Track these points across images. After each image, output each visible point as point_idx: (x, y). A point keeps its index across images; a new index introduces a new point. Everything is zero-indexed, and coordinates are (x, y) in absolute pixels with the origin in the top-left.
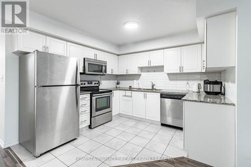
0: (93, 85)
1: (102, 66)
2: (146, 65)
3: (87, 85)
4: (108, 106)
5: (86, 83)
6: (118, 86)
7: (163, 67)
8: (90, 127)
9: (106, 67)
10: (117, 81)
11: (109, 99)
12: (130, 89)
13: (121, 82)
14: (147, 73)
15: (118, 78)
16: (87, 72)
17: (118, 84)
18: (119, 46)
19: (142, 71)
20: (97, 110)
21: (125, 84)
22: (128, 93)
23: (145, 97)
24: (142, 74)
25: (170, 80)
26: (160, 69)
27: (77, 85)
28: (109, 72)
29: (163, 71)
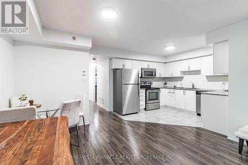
0: (147, 84)
1: (153, 72)
2: (187, 70)
3: (143, 84)
4: (157, 98)
5: (143, 83)
6: (165, 86)
7: (200, 71)
8: (145, 109)
9: (155, 72)
10: (164, 82)
11: (157, 94)
12: (175, 88)
13: (168, 83)
14: (189, 76)
15: (166, 80)
16: (143, 76)
17: (165, 84)
18: (166, 57)
19: (184, 75)
20: (150, 100)
21: (171, 84)
22: (172, 91)
23: (184, 93)
24: (185, 76)
25: (208, 81)
26: (197, 72)
27: (138, 84)
28: (157, 75)
29: (200, 74)
